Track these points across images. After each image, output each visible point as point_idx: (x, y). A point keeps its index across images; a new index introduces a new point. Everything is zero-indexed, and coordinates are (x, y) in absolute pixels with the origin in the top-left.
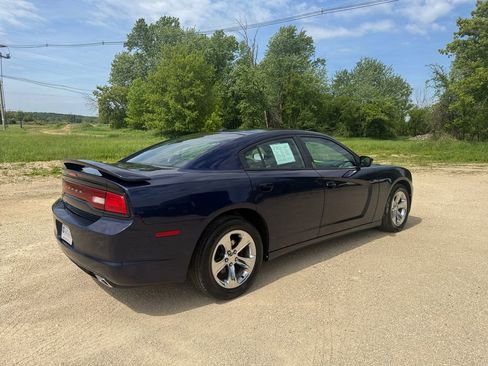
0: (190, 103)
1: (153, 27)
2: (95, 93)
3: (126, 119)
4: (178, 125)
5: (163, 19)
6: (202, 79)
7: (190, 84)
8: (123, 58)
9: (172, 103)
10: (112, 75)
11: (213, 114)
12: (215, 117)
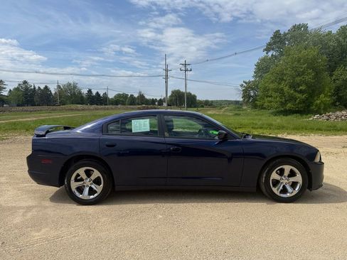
0: (301, 88)
1: (285, 34)
2: (242, 86)
3: (257, 102)
4: (289, 106)
5: (294, 27)
6: (314, 69)
7: (303, 73)
8: (263, 60)
9: (286, 89)
10: (255, 73)
11: (322, 96)
12: (323, 98)
